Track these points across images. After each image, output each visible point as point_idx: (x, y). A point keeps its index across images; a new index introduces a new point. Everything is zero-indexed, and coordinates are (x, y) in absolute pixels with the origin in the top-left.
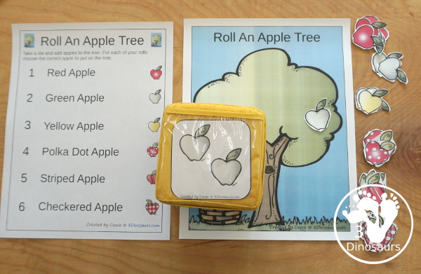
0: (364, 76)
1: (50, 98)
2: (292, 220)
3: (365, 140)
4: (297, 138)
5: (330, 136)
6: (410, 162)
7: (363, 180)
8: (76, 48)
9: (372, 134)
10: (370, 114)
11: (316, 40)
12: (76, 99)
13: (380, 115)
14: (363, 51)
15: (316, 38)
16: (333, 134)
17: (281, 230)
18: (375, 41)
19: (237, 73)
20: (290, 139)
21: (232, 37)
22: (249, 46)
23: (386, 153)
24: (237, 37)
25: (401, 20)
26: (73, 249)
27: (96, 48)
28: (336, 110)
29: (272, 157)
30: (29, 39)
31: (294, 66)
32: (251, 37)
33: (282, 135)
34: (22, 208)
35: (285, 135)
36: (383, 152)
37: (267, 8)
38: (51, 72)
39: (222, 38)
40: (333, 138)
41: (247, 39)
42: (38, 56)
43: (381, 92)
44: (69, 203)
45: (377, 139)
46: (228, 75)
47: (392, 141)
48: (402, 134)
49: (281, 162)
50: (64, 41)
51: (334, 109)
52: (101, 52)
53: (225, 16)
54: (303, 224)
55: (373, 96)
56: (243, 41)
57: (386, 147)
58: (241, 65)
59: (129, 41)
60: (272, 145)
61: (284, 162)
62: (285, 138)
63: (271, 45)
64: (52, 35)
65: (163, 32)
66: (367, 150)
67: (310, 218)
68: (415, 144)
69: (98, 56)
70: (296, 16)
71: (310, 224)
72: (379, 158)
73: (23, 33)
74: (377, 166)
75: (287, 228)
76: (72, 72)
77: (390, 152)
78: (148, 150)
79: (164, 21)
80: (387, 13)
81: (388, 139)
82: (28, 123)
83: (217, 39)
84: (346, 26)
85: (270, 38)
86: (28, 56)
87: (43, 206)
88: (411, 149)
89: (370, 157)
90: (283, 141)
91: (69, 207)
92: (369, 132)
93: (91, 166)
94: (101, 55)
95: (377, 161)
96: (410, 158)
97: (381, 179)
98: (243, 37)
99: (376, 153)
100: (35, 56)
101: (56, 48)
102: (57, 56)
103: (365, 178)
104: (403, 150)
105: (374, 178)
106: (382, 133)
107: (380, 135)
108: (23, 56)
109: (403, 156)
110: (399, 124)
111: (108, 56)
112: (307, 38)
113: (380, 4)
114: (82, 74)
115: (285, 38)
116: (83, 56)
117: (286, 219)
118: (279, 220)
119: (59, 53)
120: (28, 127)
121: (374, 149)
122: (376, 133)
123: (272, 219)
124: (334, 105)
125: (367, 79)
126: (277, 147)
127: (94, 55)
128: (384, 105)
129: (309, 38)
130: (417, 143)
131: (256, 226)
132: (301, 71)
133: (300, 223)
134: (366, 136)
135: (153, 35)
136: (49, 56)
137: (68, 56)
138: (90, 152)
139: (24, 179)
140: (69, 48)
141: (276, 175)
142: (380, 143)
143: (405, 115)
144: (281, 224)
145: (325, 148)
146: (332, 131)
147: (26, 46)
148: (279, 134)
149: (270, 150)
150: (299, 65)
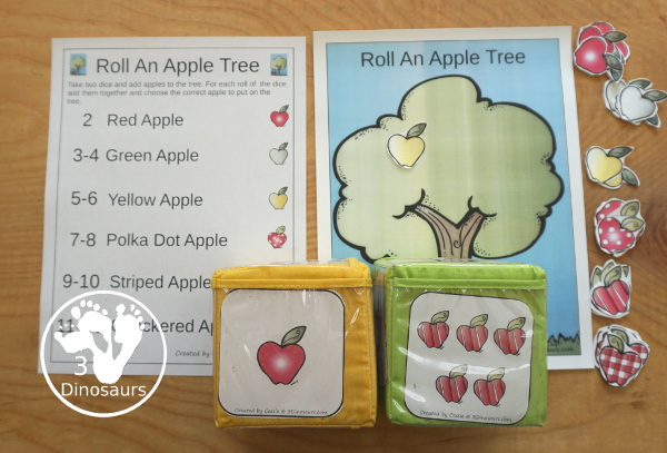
0: (593, 117)
3: (597, 216)
4: (495, 215)
5: (545, 210)
7: (596, 277)
9: (608, 206)
11: (520, 60)
14: (591, 78)
15: (520, 58)
16: (549, 207)
18: (609, 62)
19: (399, 116)
20: (485, 216)
21: (389, 59)
22: (417, 73)
23: (629, 235)
24: (398, 59)
25: (647, 28)
28: (553, 170)
29: (457, 246)
31: (487, 103)
32: (419, 59)
33: (472, 211)
35: (477, 210)
36: (623, 235)
37: (440, 13)
39: (373, 61)
40: (549, 213)
41: (413, 61)
45: (616, 214)
46: (385, 119)
47: (639, 216)
48: (652, 206)
49: (472, 253)
51: (549, 168)
53: (375, 26)
56: (406, 64)
57: (630, 227)
58: (406, 103)
60: (458, 226)
61: (476, 252)
62: (476, 215)
63: (450, 70)
66: (601, 231)
70: (485, 24)
72: (619, 243)
74: (616, 255)
77: (636, 234)
79: (281, 35)
80: (626, 17)
81: (631, 213)
83: (366, 63)
84: (564, 36)
85: (448, 60)
89: (605, 242)
90: (474, 218)
92: (603, 204)
95: (616, 247)
97: (623, 275)
98: (406, 58)
99: (614, 236)
103: (600, 274)
104: (654, 231)
105: (613, 273)
106: (622, 205)
107: (620, 209)
109: (655, 239)
112: (506, 58)
113: (615, 3)
115: (472, 58)
121: (612, 229)
122: (614, 205)
124: (550, 161)
125: (596, 122)
126: (465, 229)
129: (508, 58)
132: (498, 109)
134: (599, 209)
142: (620, 219)
143: (656, 176)
145: (538, 228)
146: (548, 202)
148: (467, 209)
149: (455, 234)
150: (494, 101)
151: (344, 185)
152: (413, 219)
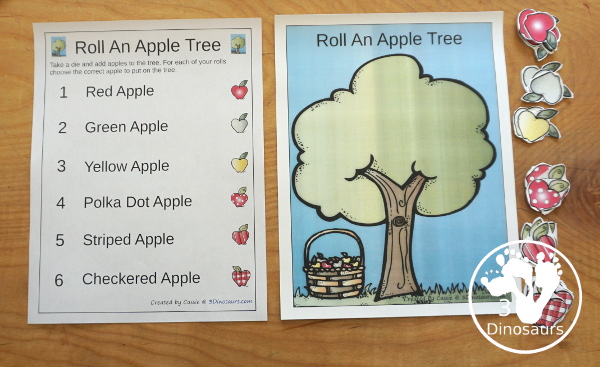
0: (523, 91)
1: (92, 128)
2: (433, 289)
3: (528, 178)
4: (435, 178)
5: (480, 174)
6: (588, 207)
7: (526, 232)
8: (125, 57)
9: (537, 170)
10: (534, 143)
11: (457, 41)
12: (128, 128)
13: (546, 144)
16: (483, 170)
17: (418, 303)
19: (351, 90)
20: (427, 179)
21: (341, 40)
22: (366, 53)
23: (556, 195)
25: (571, 13)
26: (133, 336)
27: (154, 56)
28: (486, 138)
29: (402, 204)
30: (59, 44)
31: (428, 79)
32: (368, 40)
33: (415, 174)
34: (59, 282)
35: (420, 173)
36: (551, 194)
38: (91, 91)
39: (328, 42)
40: (484, 176)
41: (363, 42)
42: (71, 69)
43: (547, 113)
44: (126, 273)
45: (544, 176)
46: (338, 93)
47: (564, 178)
48: (576, 169)
49: (415, 211)
50: (107, 47)
51: (483, 136)
52: (161, 62)
53: (331, 10)
54: (448, 293)
55: (537, 118)
56: (357, 44)
57: (557, 188)
58: (356, 79)
59: (200, 46)
60: (402, 187)
61: (419, 210)
62: (419, 177)
63: (396, 49)
64: (91, 39)
65: (247, 33)
66: (531, 191)
67: (457, 285)
68: (594, 182)
69: (157, 67)
70: (430, 9)
71: (457, 293)
72: (547, 202)
73: (49, 36)
74: (545, 213)
75: (427, 299)
76: (121, 91)
77: (562, 194)
78: (233, 198)
79: (247, 16)
81: (557, 176)
82: (62, 163)
83: (321, 43)
84: (497, 21)
85: (394, 40)
86: (57, 69)
87: (89, 279)
88: (589, 189)
89: (535, 201)
90: (417, 181)
91: (125, 279)
92: (533, 167)
93: (153, 221)
94: (161, 66)
95: (544, 206)
96: (587, 201)
97: (550, 230)
98: (357, 39)
99: (542, 196)
100: (67, 69)
101: (97, 57)
102: (98, 68)
103: (529, 229)
104: (578, 192)
105: (541, 229)
106: (550, 168)
107: (548, 172)
108: (50, 68)
109: (579, 199)
110: (572, 157)
111: (171, 67)
112: (445, 40)
114: (136, 92)
115: (415, 40)
116: (136, 67)
117: (425, 288)
118: (415, 288)
119: (103, 64)
120: (62, 169)
121: (540, 190)
122: (543, 169)
123: (407, 289)
124: (484, 130)
126: (409, 190)
127: (151, 67)
128: (553, 130)
129: (447, 39)
130: (597, 181)
131: (386, 298)
132: (438, 85)
133: (444, 293)
134: (529, 173)
135: (234, 37)
136: (87, 68)
138: (151, 202)
139: (60, 242)
140: (115, 56)
141: (409, 229)
142: (548, 181)
143: (580, 144)
144: (418, 294)
145: (474, 189)
146: (482, 166)
147: (54, 55)
148: (411, 173)
149: (400, 194)
150: (435, 77)
151: (302, 151)
152: (363, 182)
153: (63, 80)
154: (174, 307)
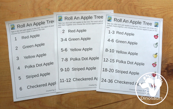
1: (24, 47)
8: (31, 27)
12: (34, 46)
27: (39, 26)
30: (13, 26)
34: (21, 89)
38: (23, 37)
42: (17, 32)
44: (38, 84)
50: (26, 25)
52: (41, 28)
59: (50, 22)
64: (21, 24)
69: (40, 29)
73: (10, 25)
76: (31, 36)
82: (18, 58)
86: (13, 33)
87: (29, 87)
91: (38, 86)
93: (44, 70)
94: (41, 29)
100: (16, 33)
101: (23, 28)
102: (24, 31)
108: (11, 33)
111: (43, 28)
114: (35, 36)
116: (34, 30)
119: (25, 30)
120: (18, 59)
127: (38, 29)
136: (21, 32)
137: (28, 31)
138: (43, 65)
139: (20, 79)
140: (28, 27)
147: (12, 29)
153: (15, 36)
154: (53, 91)
